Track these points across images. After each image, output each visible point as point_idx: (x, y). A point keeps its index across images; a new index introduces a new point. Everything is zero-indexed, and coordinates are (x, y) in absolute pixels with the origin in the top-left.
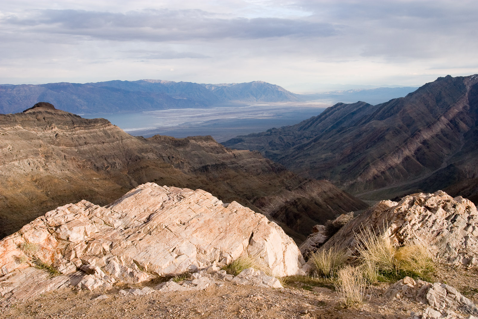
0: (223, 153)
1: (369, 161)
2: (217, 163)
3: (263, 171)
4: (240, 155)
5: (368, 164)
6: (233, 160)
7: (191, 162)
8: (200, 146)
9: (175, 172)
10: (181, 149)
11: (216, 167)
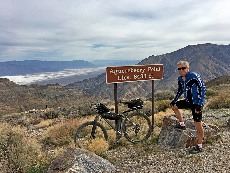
0: (64, 91)
1: (125, 90)
2: (61, 95)
3: (82, 97)
4: (72, 91)
5: (124, 91)
6: (68, 93)
7: (49, 95)
8: (53, 88)
9: (42, 100)
10: (44, 90)
11: (61, 96)
